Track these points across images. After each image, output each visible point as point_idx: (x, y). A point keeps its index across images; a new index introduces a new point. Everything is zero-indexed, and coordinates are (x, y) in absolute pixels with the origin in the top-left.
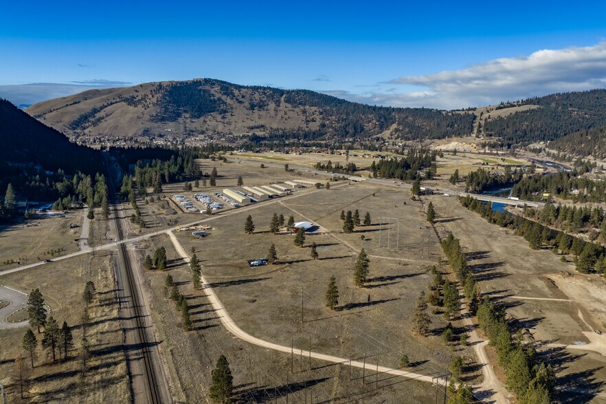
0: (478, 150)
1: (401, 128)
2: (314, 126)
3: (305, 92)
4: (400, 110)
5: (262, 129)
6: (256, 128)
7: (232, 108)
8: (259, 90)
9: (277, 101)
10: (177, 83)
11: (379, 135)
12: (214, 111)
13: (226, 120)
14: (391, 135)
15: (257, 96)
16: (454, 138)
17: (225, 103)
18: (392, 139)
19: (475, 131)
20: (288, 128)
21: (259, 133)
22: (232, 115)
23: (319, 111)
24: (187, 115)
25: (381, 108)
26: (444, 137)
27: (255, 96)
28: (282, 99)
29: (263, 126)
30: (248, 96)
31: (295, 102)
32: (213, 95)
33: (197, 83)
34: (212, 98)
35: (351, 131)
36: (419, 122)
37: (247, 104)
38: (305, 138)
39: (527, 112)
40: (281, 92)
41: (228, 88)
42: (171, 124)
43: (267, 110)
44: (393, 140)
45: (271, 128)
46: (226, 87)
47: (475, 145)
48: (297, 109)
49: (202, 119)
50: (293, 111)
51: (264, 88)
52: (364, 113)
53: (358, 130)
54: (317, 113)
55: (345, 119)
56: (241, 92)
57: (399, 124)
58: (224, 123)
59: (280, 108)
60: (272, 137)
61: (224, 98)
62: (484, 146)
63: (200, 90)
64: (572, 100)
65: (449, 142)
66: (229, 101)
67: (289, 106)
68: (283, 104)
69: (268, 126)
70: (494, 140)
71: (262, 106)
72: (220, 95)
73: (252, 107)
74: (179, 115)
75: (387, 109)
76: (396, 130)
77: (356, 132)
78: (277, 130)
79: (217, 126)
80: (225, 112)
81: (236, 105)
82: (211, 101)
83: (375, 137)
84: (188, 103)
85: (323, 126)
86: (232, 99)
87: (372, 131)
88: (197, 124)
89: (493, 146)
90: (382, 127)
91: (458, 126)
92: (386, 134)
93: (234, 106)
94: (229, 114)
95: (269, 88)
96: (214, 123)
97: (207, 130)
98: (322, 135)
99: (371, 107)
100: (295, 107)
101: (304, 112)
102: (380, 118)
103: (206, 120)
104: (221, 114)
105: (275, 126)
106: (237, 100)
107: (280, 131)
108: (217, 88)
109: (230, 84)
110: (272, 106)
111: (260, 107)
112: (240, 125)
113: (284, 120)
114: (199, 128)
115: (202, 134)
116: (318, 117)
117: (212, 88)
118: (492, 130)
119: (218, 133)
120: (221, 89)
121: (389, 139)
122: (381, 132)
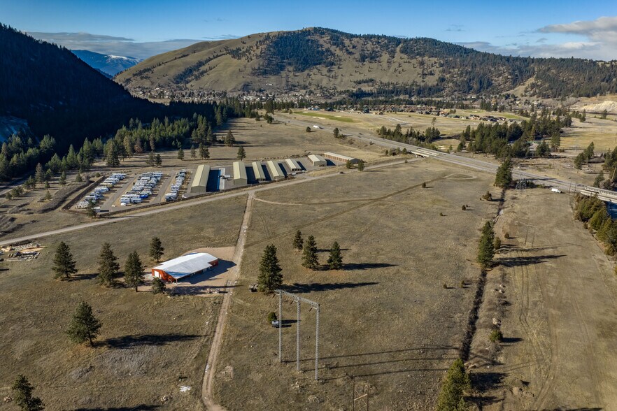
1: (539, 83)
2: (431, 81)
3: (426, 40)
4: (541, 61)
5: (371, 84)
6: (365, 82)
7: (340, 60)
8: (373, 39)
9: (392, 51)
10: (284, 33)
11: (511, 92)
12: (320, 64)
13: (333, 74)
14: (526, 91)
15: (369, 46)
16: (609, 96)
17: (333, 54)
18: (526, 96)
20: (400, 82)
21: (366, 88)
22: (339, 68)
23: (440, 63)
24: (291, 68)
25: (517, 59)
26: (594, 94)
27: (368, 46)
28: (398, 49)
29: (372, 80)
30: (359, 46)
31: (413, 52)
32: (322, 46)
33: (306, 33)
34: (320, 49)
35: (476, 86)
36: (563, 76)
37: (357, 56)
38: (419, 94)
40: (397, 41)
41: (338, 38)
42: (273, 78)
43: (379, 62)
44: (526, 98)
45: (381, 83)
46: (337, 37)
48: (414, 61)
49: (306, 72)
50: (409, 62)
51: (379, 37)
52: (494, 65)
53: (485, 85)
54: (437, 65)
55: (470, 72)
56: (353, 42)
57: (537, 78)
58: (329, 77)
59: (395, 59)
60: (379, 93)
61: (333, 48)
63: (309, 40)
65: (601, 101)
66: (338, 52)
67: (405, 56)
68: (398, 55)
69: (378, 80)
71: (373, 57)
72: (329, 45)
73: (363, 59)
74: (282, 68)
75: (525, 60)
76: (533, 86)
77: (481, 88)
78: (388, 84)
79: (322, 80)
80: (332, 64)
81: (346, 56)
82: (318, 52)
83: (504, 93)
84: (293, 55)
85: (442, 80)
86: (341, 49)
87: (502, 86)
88: (301, 78)
90: (515, 82)
92: (520, 90)
93: (342, 58)
94: (335, 68)
95: (385, 37)
96: (319, 77)
97: (310, 84)
98: (439, 90)
99: (505, 57)
100: (412, 58)
101: (422, 63)
102: (514, 71)
103: (311, 73)
104: (327, 66)
105: (385, 80)
106: (347, 50)
107: (391, 86)
108: (327, 38)
109: (342, 33)
110: (385, 57)
111: (371, 59)
112: (346, 79)
113: (397, 73)
114: (302, 83)
115: (304, 89)
116: (437, 71)
117: (322, 38)
119: (321, 88)
120: (331, 39)
121: (522, 96)
122: (513, 88)
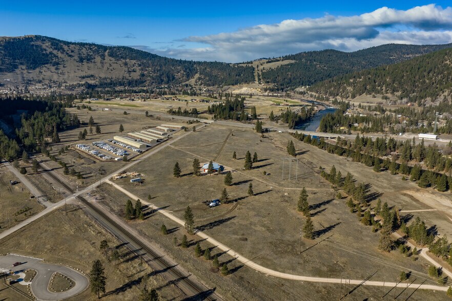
0: (262, 93)
1: (203, 77)
2: (136, 76)
3: (125, 48)
4: (199, 63)
5: (92, 78)
6: (87, 77)
7: (63, 61)
8: (86, 46)
9: (102, 55)
10: (10, 38)
11: (187, 82)
12: (47, 64)
13: (60, 71)
14: (196, 82)
15: (84, 50)
16: (245, 85)
17: (55, 56)
18: (197, 85)
19: (257, 79)
20: (114, 77)
21: (92, 82)
22: (64, 67)
23: (138, 64)
24: (24, 67)
25: (185, 62)
26: (236, 84)
27: (83, 50)
28: (106, 53)
29: (92, 76)
30: (76, 51)
31: (117, 56)
32: (45, 50)
33: (28, 39)
34: (44, 52)
35: (165, 79)
36: (215, 72)
37: (76, 58)
38: (129, 85)
39: (288, 65)
40: (105, 48)
41: (57, 44)
42: (9, 74)
43: (94, 62)
44: (198, 86)
45: (100, 77)
46: (56, 44)
47: (260, 90)
48: (120, 62)
49: (38, 70)
50: (116, 63)
51: (90, 45)
52: (173, 65)
53: (171, 79)
54: (137, 65)
55: (160, 70)
56: (70, 48)
57: (200, 74)
58: (58, 73)
59: (106, 61)
60: (102, 85)
61: (55, 52)
62: (266, 90)
63: (33, 45)
64: (314, 56)
65: (241, 87)
66: (60, 55)
67: (113, 59)
68: (107, 58)
69: (97, 76)
70: (271, 85)
71: (89, 59)
72: (51, 50)
73: (81, 60)
74: (16, 67)
75: (190, 62)
76: (199, 79)
77: (169, 80)
78: (105, 78)
79: (52, 76)
80: (58, 64)
81: (66, 58)
82: (43, 54)
83: (184, 84)
84: (22, 57)
85: (143, 75)
86: (62, 53)
87: (181, 79)
88: (34, 74)
89: (272, 90)
90: (189, 76)
91: (244, 75)
92: (192, 81)
93: (65, 59)
94: (61, 66)
95: (94, 44)
96: (49, 73)
97: (43, 79)
98: (143, 82)
99: (178, 60)
100: (118, 60)
101: (126, 64)
102: (186, 69)
103: (42, 71)
104: (54, 66)
105: (103, 76)
106: (67, 54)
107: (108, 80)
108: (48, 44)
109: (59, 40)
110: (98, 59)
111: (88, 60)
112: (72, 75)
113: (110, 71)
114: (36, 78)
115: (39, 83)
116: (138, 69)
117: (44, 43)
118: (268, 79)
119: (54, 82)
120: (52, 44)
121: (195, 85)
122: (188, 80)
